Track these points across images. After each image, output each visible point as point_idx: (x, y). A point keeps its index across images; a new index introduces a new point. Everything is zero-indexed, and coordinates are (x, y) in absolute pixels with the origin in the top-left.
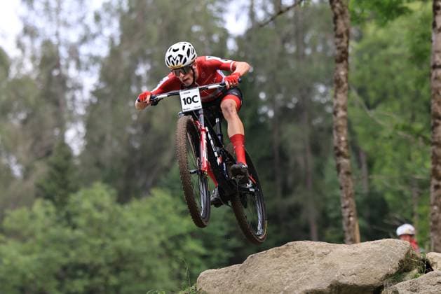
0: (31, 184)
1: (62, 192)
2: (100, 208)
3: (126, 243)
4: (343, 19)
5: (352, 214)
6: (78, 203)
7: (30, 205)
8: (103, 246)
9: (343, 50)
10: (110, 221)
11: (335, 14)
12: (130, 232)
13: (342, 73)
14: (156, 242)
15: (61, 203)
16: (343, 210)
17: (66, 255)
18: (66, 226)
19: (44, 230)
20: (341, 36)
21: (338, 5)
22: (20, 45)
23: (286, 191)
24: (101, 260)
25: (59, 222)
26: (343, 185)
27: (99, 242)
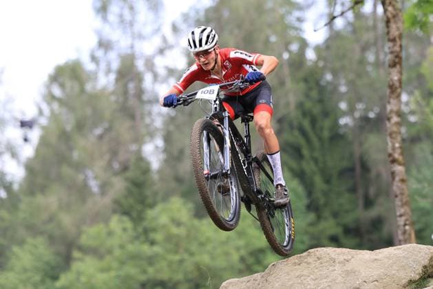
0: (107, 200)
1: (139, 207)
2: (178, 224)
3: (205, 259)
4: (395, 22)
5: (407, 222)
6: (155, 219)
7: (106, 221)
8: (181, 261)
9: (396, 54)
10: (188, 236)
11: (388, 18)
12: (209, 247)
13: (396, 78)
14: (235, 257)
15: (137, 219)
16: (399, 219)
17: (145, 272)
18: (144, 242)
19: (122, 247)
20: (393, 40)
21: (390, 9)
22: (94, 59)
23: (368, 203)
24: (179, 276)
25: (137, 238)
26: (398, 192)
27: (177, 258)
